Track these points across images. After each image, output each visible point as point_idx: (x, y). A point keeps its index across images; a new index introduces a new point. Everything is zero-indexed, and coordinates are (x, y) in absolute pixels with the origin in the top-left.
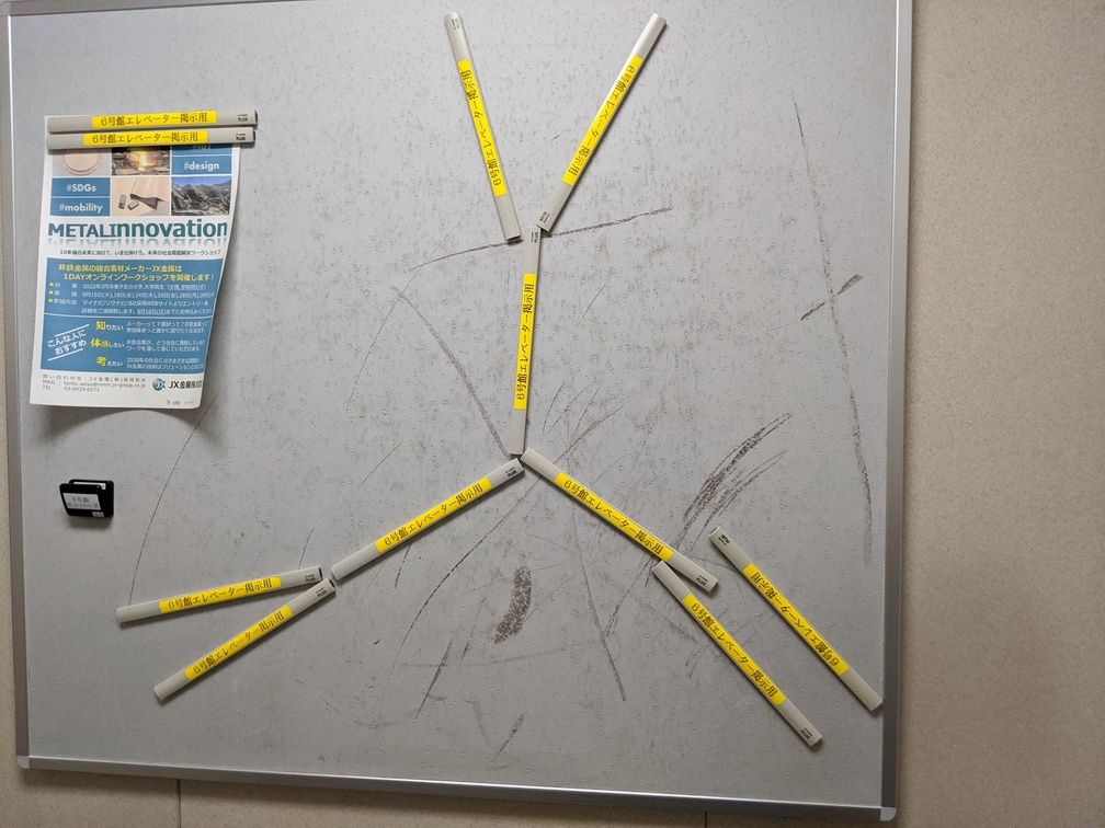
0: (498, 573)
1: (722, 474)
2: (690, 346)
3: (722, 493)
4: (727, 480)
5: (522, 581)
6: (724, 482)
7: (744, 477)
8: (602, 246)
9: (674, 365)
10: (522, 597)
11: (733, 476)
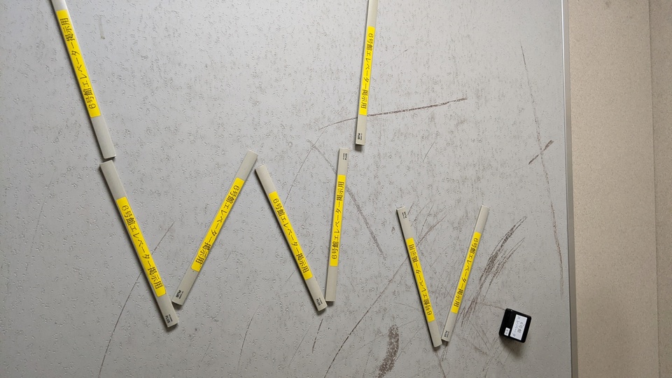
0: (379, 332)
1: (497, 253)
2: (479, 178)
3: (497, 265)
4: (499, 257)
5: (393, 335)
6: (498, 259)
7: (507, 255)
8: (432, 118)
9: (471, 190)
10: (394, 345)
11: (502, 254)
